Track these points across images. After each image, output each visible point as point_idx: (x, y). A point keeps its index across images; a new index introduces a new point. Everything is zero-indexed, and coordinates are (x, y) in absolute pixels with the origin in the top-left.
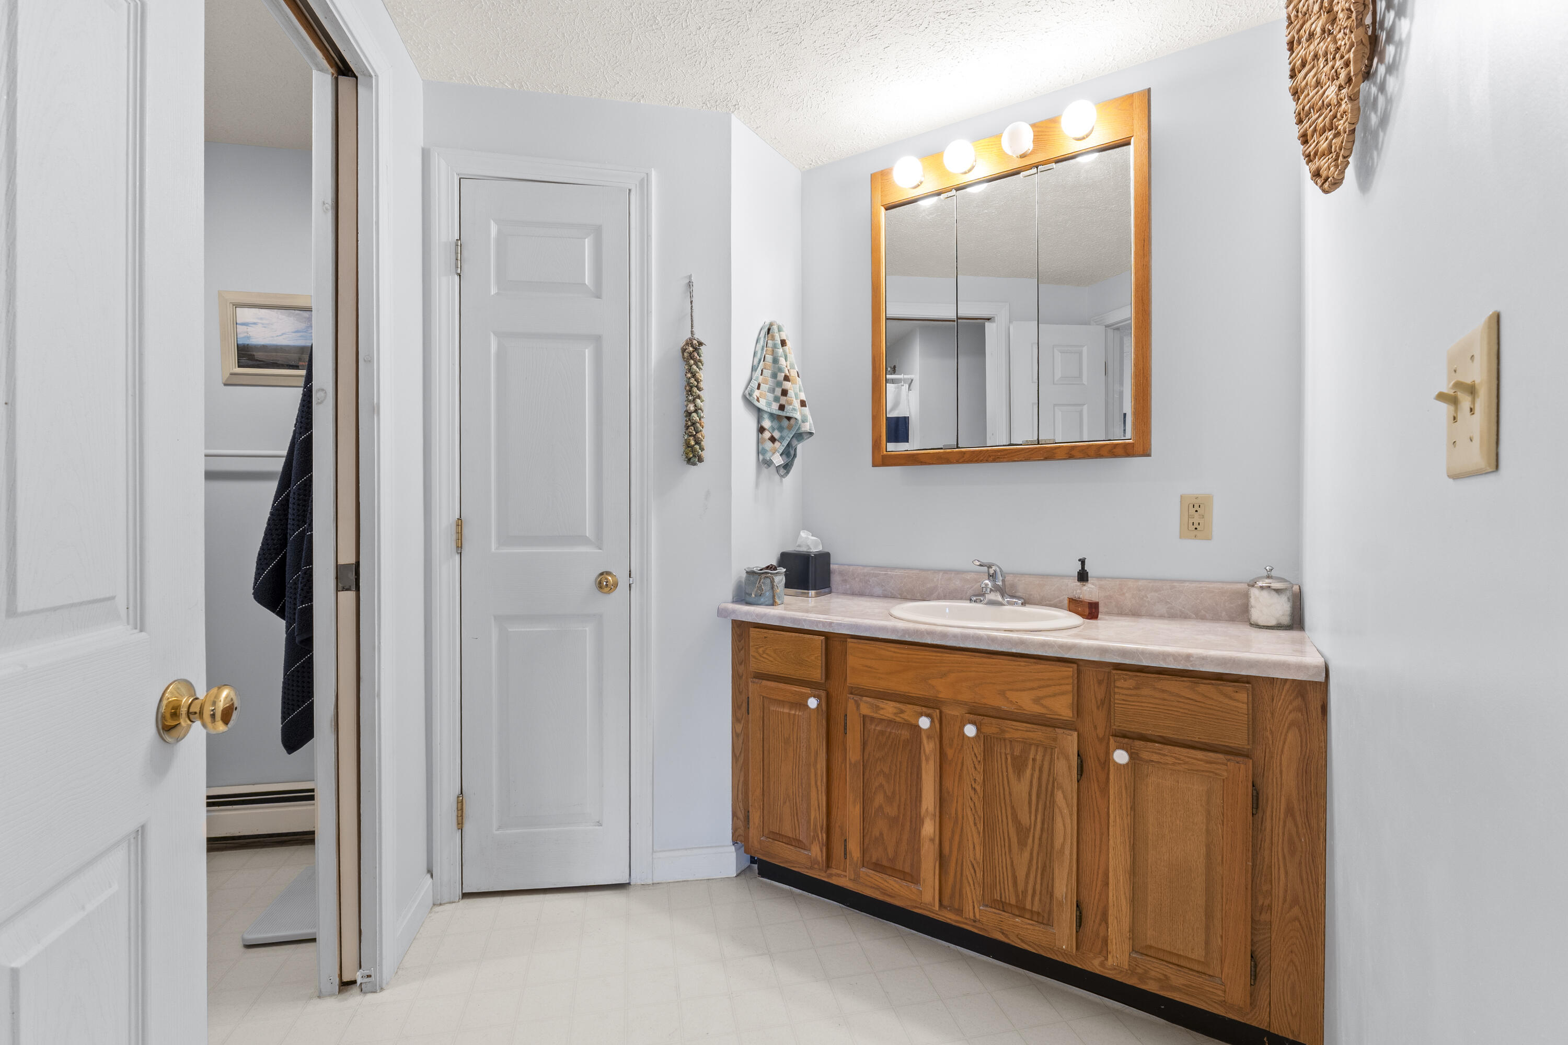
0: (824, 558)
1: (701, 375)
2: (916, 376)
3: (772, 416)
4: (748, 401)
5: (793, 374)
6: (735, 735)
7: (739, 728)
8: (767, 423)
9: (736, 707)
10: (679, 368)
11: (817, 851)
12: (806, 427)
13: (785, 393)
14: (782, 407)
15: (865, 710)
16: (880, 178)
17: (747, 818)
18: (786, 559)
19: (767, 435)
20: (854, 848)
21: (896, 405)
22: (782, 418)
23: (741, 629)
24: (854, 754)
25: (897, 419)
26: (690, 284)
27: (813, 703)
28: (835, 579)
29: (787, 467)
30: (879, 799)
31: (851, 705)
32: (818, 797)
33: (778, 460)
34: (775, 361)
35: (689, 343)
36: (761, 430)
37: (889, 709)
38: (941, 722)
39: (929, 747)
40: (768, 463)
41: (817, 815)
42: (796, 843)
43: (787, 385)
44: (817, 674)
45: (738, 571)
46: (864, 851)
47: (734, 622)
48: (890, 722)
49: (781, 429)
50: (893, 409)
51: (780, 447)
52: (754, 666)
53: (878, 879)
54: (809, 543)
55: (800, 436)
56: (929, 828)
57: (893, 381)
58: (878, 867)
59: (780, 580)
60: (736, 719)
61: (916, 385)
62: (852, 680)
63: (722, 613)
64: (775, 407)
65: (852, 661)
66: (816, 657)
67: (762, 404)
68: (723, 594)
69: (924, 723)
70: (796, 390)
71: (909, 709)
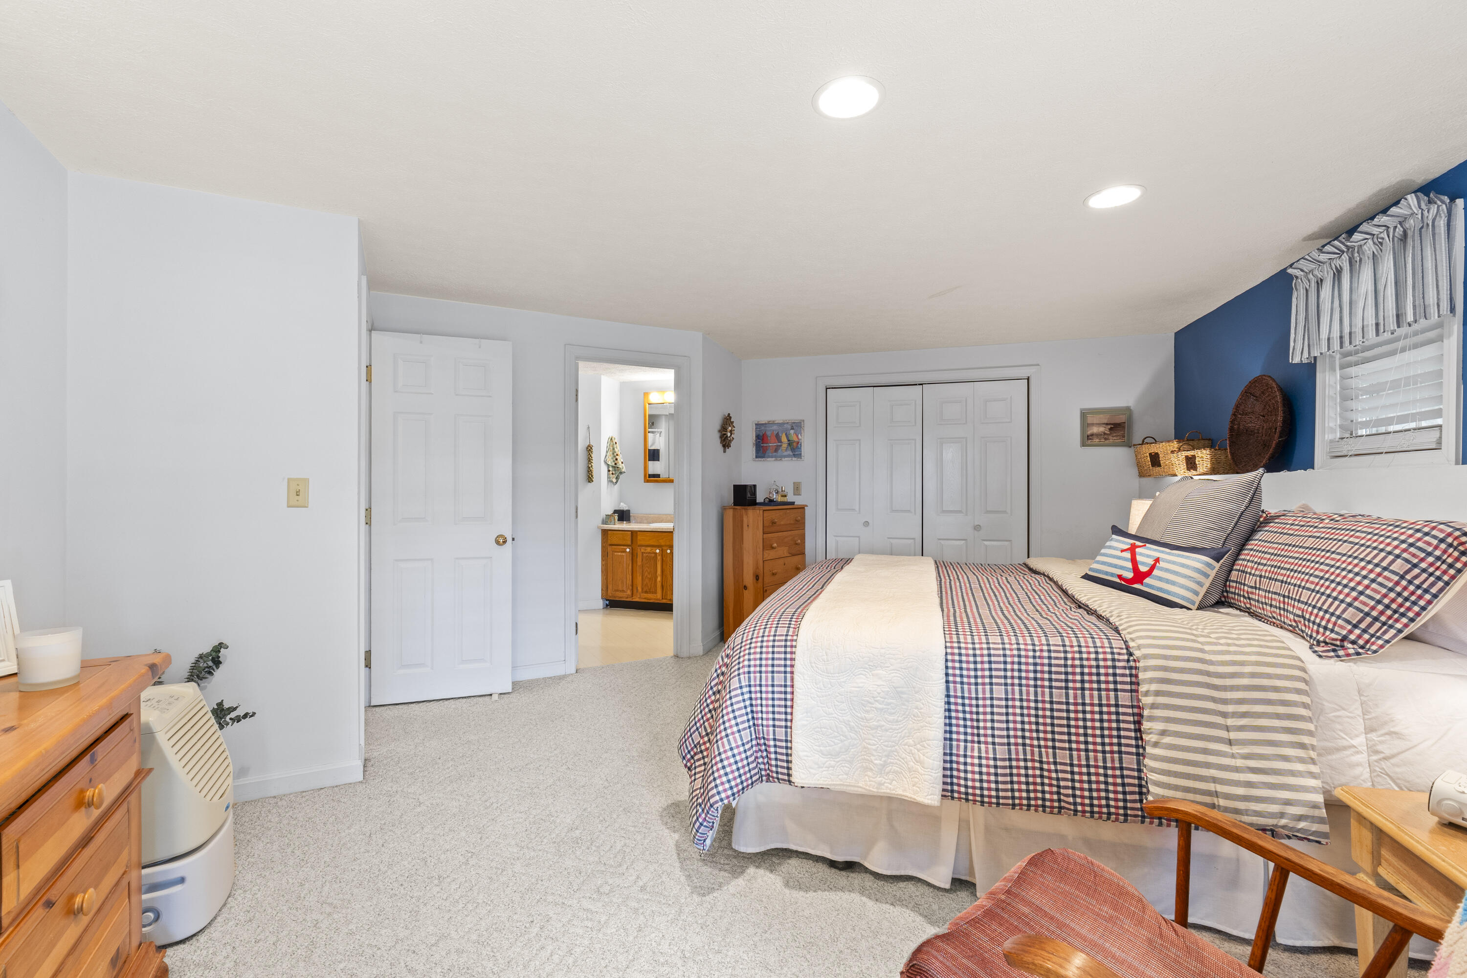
0: (628, 511)
1: (592, 455)
2: (663, 430)
3: (612, 466)
4: (605, 462)
5: (619, 453)
6: (602, 565)
7: (604, 563)
8: (611, 469)
9: (603, 556)
10: (586, 453)
11: (629, 592)
12: (623, 470)
13: (617, 459)
14: (616, 464)
15: (642, 551)
16: (646, 394)
17: (607, 588)
18: (615, 512)
19: (611, 472)
20: (640, 589)
21: (653, 444)
22: (616, 467)
23: (605, 533)
24: (639, 563)
25: (654, 450)
26: (589, 428)
27: (628, 550)
28: (632, 518)
29: (616, 483)
30: (646, 574)
31: (639, 550)
32: (629, 577)
33: (614, 480)
34: (614, 449)
35: (589, 446)
36: (609, 471)
37: (649, 549)
38: (662, 551)
39: (659, 558)
40: (612, 482)
41: (629, 582)
42: (623, 591)
43: (617, 457)
44: (629, 543)
45: (603, 514)
46: (642, 589)
47: (602, 530)
48: (649, 553)
49: (615, 470)
50: (651, 446)
51: (615, 476)
52: (609, 542)
53: (646, 595)
54: (623, 506)
55: (621, 473)
56: (659, 579)
57: (653, 432)
58: (646, 592)
59: (616, 518)
60: (603, 560)
61: (663, 434)
62: (639, 543)
63: (598, 527)
64: (613, 464)
65: (639, 538)
66: (629, 538)
67: (609, 463)
68: (598, 522)
69: (658, 551)
70: (620, 459)
71: (654, 548)
